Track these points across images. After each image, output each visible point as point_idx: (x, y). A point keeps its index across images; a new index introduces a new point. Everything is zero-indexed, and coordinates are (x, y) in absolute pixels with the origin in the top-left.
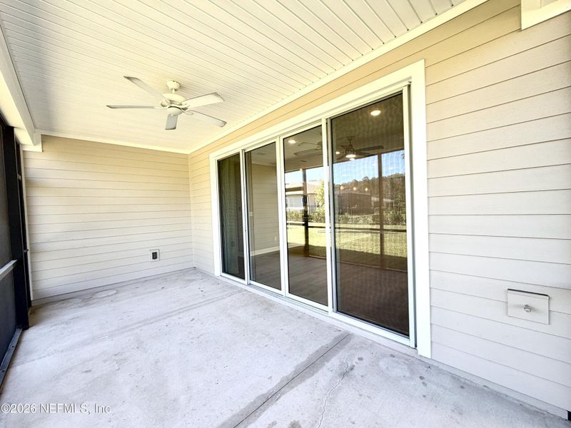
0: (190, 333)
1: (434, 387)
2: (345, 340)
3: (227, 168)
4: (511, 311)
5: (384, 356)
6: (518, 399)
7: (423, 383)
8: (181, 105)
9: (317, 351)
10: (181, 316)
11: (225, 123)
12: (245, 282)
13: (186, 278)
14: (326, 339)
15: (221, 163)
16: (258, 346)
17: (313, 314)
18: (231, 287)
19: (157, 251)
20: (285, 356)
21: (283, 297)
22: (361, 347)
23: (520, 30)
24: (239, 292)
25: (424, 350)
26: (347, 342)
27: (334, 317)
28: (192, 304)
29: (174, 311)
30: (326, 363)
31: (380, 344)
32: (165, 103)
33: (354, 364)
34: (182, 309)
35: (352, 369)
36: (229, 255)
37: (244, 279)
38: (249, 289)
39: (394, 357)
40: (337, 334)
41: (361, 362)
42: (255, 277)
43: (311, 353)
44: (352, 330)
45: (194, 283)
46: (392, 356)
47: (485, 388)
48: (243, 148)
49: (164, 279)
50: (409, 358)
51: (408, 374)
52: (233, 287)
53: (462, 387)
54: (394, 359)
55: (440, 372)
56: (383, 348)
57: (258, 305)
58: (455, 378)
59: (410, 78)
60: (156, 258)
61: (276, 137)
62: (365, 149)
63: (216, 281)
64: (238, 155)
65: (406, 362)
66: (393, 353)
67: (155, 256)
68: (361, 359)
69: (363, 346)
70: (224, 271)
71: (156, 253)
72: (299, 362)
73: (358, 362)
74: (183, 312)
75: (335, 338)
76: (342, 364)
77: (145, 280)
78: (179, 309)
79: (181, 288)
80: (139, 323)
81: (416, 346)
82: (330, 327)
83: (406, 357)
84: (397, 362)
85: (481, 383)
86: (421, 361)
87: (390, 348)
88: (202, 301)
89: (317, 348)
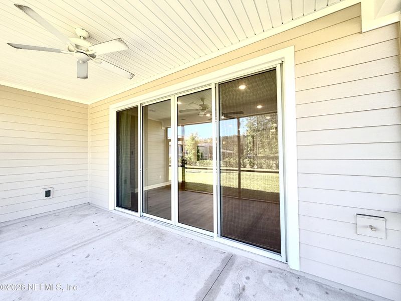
0: (85, 271)
1: (309, 297)
2: (231, 262)
3: (125, 119)
4: (360, 231)
5: (263, 272)
6: (365, 297)
7: (300, 294)
8: (88, 51)
9: (211, 276)
10: (74, 253)
11: (133, 75)
12: (138, 214)
13: (80, 213)
14: (215, 262)
15: (119, 114)
16: (157, 278)
17: (200, 240)
18: (125, 220)
19: (51, 189)
20: (184, 284)
21: (173, 226)
22: (245, 266)
23: (361, 33)
24: (133, 223)
25: (294, 264)
26: (233, 263)
27: (219, 241)
28: (86, 239)
29: (68, 248)
30: (221, 287)
31: (257, 262)
32: (72, 48)
33: (244, 284)
34: (75, 245)
35: (244, 289)
36: (123, 191)
37: (137, 211)
38: (141, 220)
39: (271, 272)
40: (223, 256)
41: (248, 281)
42: (147, 210)
43: (206, 278)
44: (234, 252)
45: (88, 217)
46: (270, 271)
47: (341, 291)
48: (141, 102)
49: (57, 215)
50: (282, 271)
51: (287, 288)
52: (127, 220)
53: (327, 293)
54: (272, 274)
55: (308, 281)
56: (261, 265)
57: (152, 235)
58: (319, 285)
59: (283, 58)
60: (49, 196)
61: (171, 95)
62: (231, 113)
63: (110, 215)
64: (136, 108)
65: (282, 276)
66: (270, 268)
67: (48, 194)
68: (248, 278)
69: (246, 265)
70: (119, 205)
71: (50, 191)
72: (198, 290)
73: (246, 281)
74: (77, 248)
75: (223, 260)
76: (235, 286)
77: (35, 218)
78: (73, 246)
79: (75, 223)
80: (25, 266)
81: (287, 261)
82: (216, 250)
83: (280, 271)
84: (275, 277)
85: (337, 287)
86: (292, 273)
87: (266, 265)
88: (97, 235)
89: (210, 272)
